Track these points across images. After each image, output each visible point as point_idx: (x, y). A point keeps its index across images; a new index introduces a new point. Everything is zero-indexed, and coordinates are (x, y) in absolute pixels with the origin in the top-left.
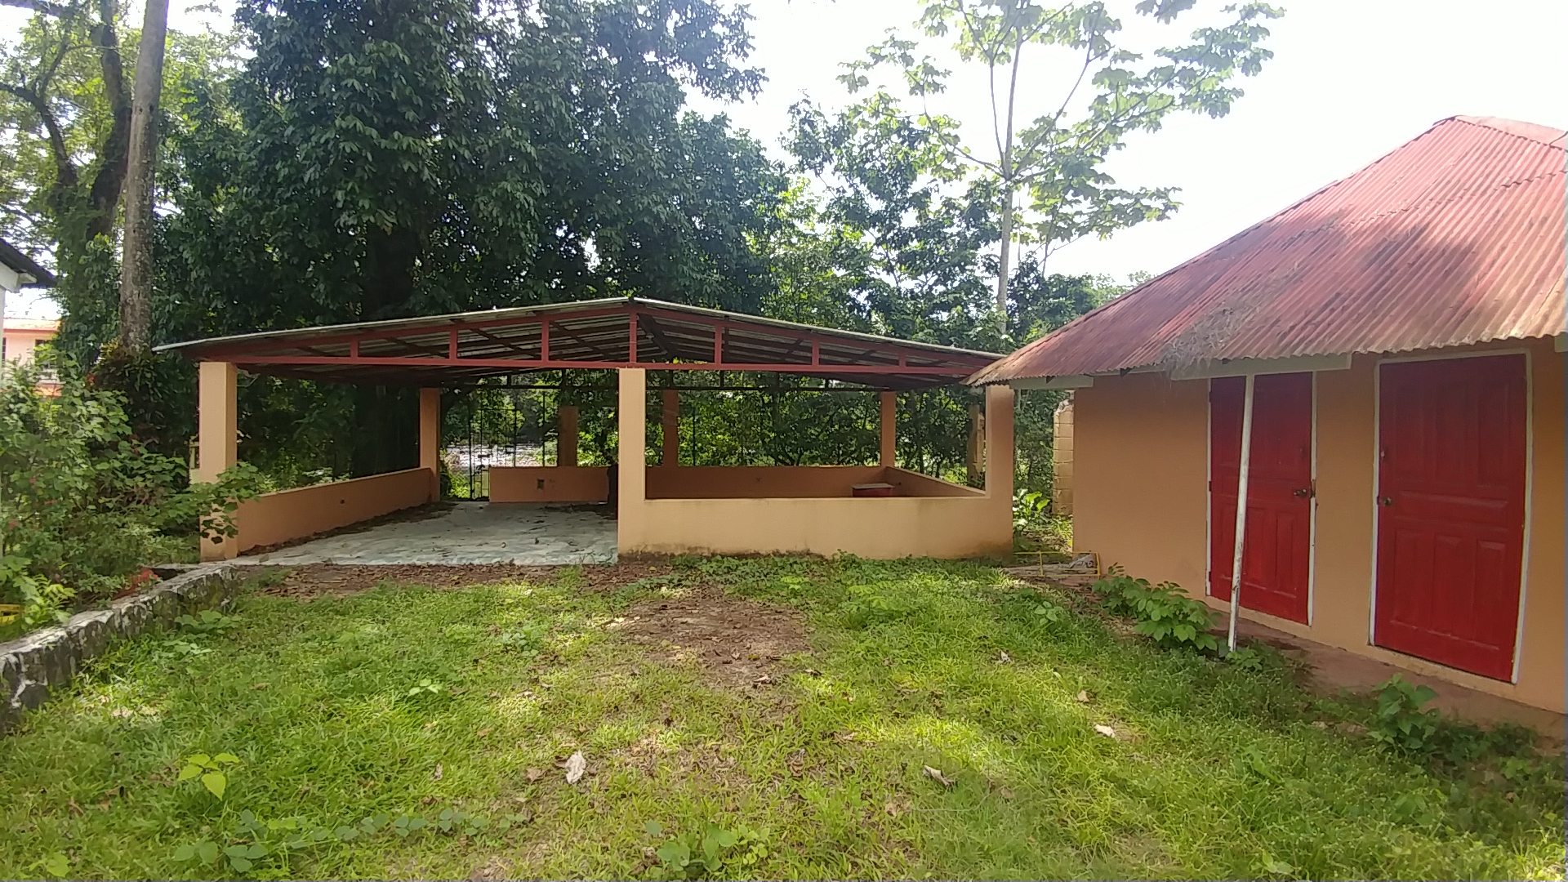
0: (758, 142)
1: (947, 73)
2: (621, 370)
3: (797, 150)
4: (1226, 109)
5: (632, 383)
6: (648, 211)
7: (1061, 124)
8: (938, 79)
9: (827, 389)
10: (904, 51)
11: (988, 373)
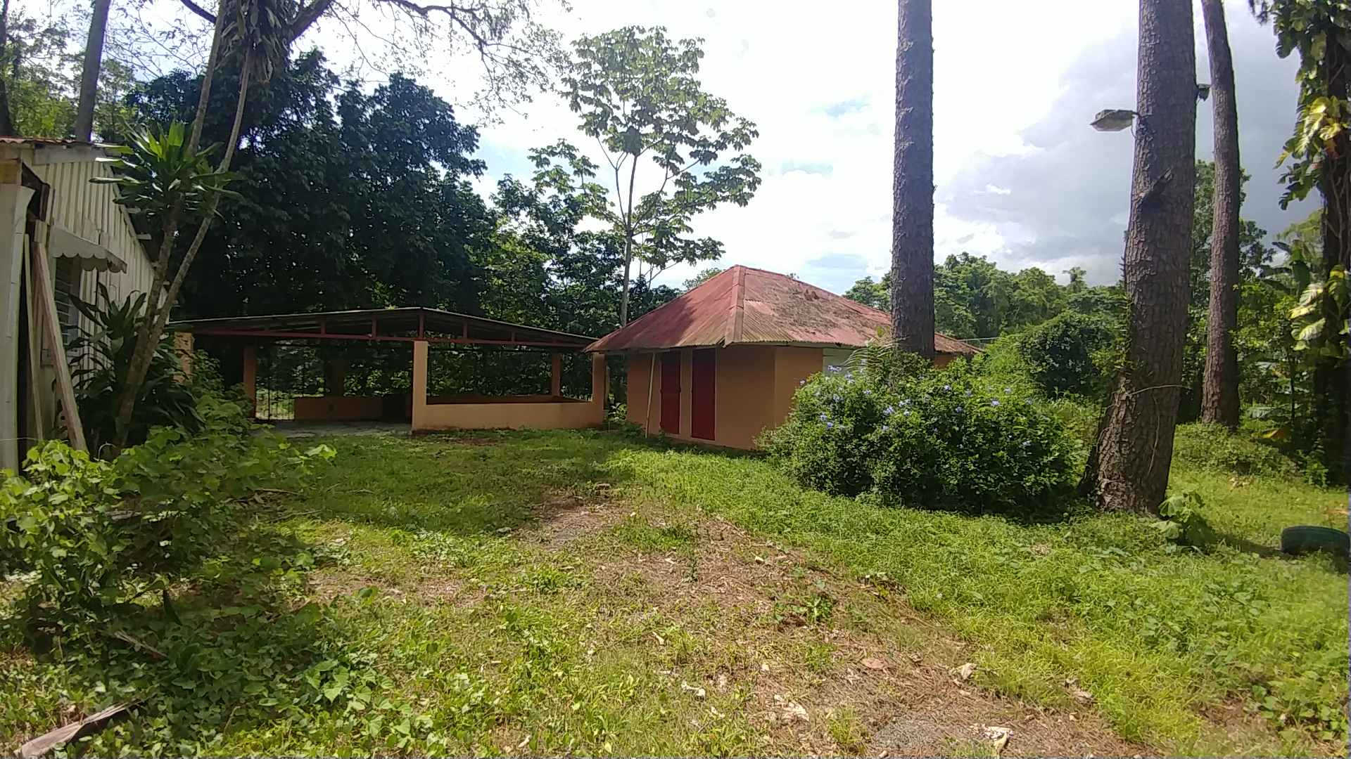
0: (478, 196)
1: (596, 167)
2: (416, 342)
3: (502, 204)
4: (746, 203)
5: (421, 349)
6: (413, 245)
7: (663, 198)
8: (592, 170)
9: (520, 350)
10: (568, 151)
11: (589, 348)
